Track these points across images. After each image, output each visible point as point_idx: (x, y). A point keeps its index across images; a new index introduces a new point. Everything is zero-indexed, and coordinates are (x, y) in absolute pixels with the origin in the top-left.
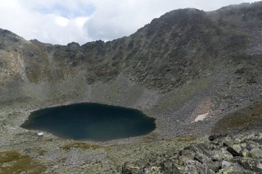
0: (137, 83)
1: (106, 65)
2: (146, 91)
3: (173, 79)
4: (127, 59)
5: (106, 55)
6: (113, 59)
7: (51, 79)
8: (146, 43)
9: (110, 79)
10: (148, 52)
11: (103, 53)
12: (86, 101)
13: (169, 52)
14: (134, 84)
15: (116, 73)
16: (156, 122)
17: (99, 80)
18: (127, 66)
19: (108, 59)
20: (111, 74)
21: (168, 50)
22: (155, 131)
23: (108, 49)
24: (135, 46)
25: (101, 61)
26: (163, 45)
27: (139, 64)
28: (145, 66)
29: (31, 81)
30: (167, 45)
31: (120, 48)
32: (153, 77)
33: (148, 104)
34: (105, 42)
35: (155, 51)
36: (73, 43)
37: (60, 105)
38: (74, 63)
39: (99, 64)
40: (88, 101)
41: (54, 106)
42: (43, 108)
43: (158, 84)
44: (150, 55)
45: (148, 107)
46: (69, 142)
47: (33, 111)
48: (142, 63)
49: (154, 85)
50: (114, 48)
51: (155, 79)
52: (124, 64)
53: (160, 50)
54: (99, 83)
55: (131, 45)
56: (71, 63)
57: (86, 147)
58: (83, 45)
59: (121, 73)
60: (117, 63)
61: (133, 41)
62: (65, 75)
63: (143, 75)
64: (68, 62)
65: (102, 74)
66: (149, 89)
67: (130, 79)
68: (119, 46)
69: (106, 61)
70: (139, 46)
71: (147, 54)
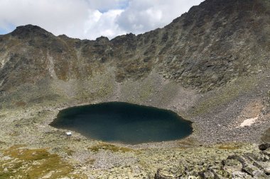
0: (172, 81)
1: (137, 61)
2: (182, 90)
3: (215, 77)
4: (160, 54)
5: (137, 50)
6: (145, 54)
7: (79, 76)
8: (183, 34)
9: (142, 76)
10: (185, 45)
11: (134, 48)
12: (114, 99)
13: (211, 45)
14: (168, 82)
15: (148, 70)
16: (193, 125)
17: (129, 77)
18: (161, 61)
19: (139, 54)
20: (142, 71)
21: (208, 42)
22: (191, 136)
23: (140, 43)
24: (170, 38)
25: (131, 56)
26: (203, 37)
27: (174, 59)
28: (181, 61)
29: (60, 79)
30: (208, 37)
31: (153, 41)
32: (190, 75)
33: (184, 105)
34: (136, 35)
35: (193, 44)
36: (102, 37)
37: (88, 104)
39: (130, 59)
40: (117, 100)
42: (72, 106)
43: (197, 82)
44: (187, 49)
45: (184, 108)
46: (98, 143)
47: (61, 109)
48: (177, 58)
49: (192, 83)
50: (146, 42)
51: (192, 77)
52: (157, 60)
53: (199, 42)
54: (128, 81)
55: (165, 38)
56: (100, 59)
57: (115, 150)
58: (112, 40)
59: (154, 70)
60: (149, 59)
61: (167, 33)
62: (94, 72)
63: (178, 71)
64: (97, 58)
65: (133, 71)
66: (186, 87)
67: (164, 76)
68: (151, 39)
69: (136, 57)
70: (175, 39)
71: (184, 48)
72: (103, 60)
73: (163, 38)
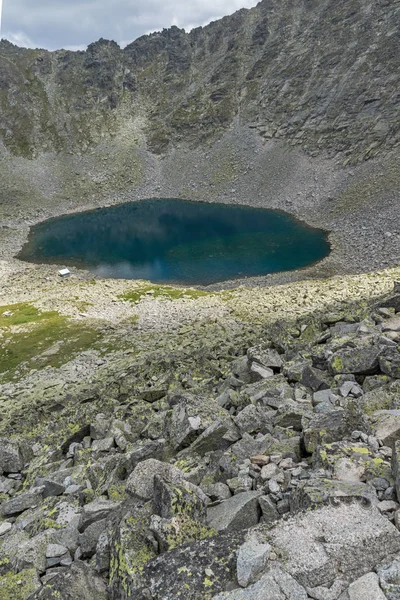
0: (281, 142)
1: (196, 97)
2: (304, 162)
3: (381, 127)
4: (249, 78)
5: (194, 71)
6: (213, 80)
7: (59, 143)
8: (304, 23)
9: (209, 135)
10: (312, 53)
11: (184, 65)
12: (149, 194)
13: (374, 47)
14: (270, 145)
15: (224, 119)
16: (331, 238)
17: (179, 140)
18: (252, 96)
19: (198, 80)
20: (209, 121)
21: (368, 41)
22: (327, 260)
23: (197, 51)
24: (272, 35)
25: (179, 87)
26: (354, 28)
27: (285, 88)
28: (300, 93)
29: (16, 154)
30: (367, 26)
31: (231, 46)
32: (323, 125)
33: (309, 196)
34: (188, 31)
35: (331, 46)
36: (102, 42)
37: (91, 207)
38: (110, 99)
39: (176, 97)
40: (157, 195)
41: (79, 209)
42: (56, 214)
43: (338, 141)
44: (317, 60)
45: (309, 204)
47: (34, 222)
48: (292, 85)
49: (327, 146)
50: (213, 48)
51: (329, 130)
52: (244, 92)
53: (343, 42)
54: (178, 150)
55: (261, 34)
56: (105, 99)
58: (129, 47)
59: (237, 119)
60: (223, 91)
61: (265, 21)
62: (94, 133)
63: (295, 119)
64: (96, 96)
65: (186, 126)
66: (313, 156)
67: (262, 133)
68: (225, 40)
69: (192, 88)
70: (285, 35)
71: (307, 58)
72: (113, 102)
73: (255, 37)
